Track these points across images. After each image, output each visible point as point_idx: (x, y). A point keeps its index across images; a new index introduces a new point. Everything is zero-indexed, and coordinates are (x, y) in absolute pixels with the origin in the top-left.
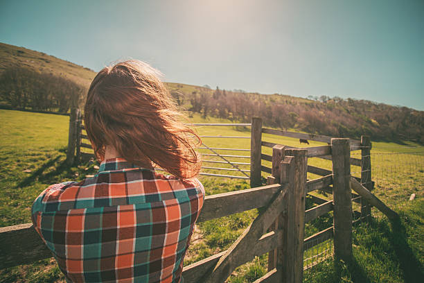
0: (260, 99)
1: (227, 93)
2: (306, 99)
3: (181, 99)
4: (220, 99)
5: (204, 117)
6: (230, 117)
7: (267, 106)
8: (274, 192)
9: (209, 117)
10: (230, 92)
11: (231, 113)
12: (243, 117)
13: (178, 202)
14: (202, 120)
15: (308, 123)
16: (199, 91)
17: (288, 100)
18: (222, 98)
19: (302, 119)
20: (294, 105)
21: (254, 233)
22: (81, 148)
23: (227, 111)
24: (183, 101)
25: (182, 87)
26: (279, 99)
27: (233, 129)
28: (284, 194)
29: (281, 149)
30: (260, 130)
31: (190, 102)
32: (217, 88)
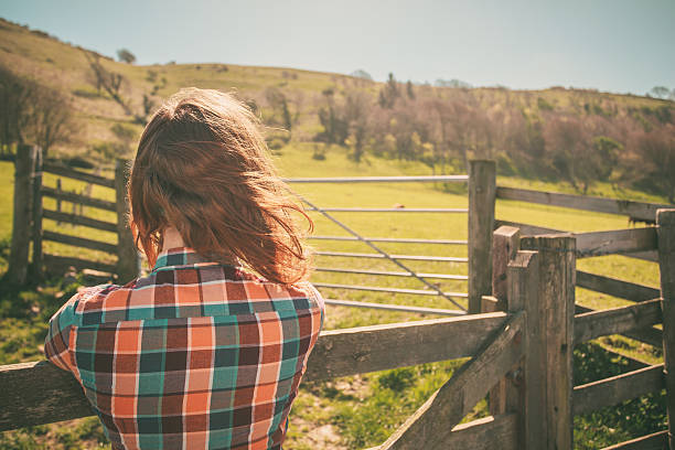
0: (509, 104)
1: (416, 90)
2: (648, 97)
3: (292, 109)
4: (397, 107)
5: (357, 157)
6: (426, 154)
7: (532, 121)
8: (489, 329)
9: (371, 159)
10: (426, 88)
11: (428, 146)
12: (463, 153)
13: (278, 317)
14: (351, 164)
15: (651, 167)
16: (341, 87)
17: (592, 102)
18: (405, 104)
19: (632, 156)
20: (610, 115)
21: (443, 412)
22: (44, 243)
23: (416, 139)
24: (298, 114)
25: (295, 77)
26: (563, 102)
27: (437, 189)
28: (512, 333)
29: (510, 235)
30: (490, 192)
31: (316, 117)
32: (391, 76)
